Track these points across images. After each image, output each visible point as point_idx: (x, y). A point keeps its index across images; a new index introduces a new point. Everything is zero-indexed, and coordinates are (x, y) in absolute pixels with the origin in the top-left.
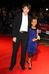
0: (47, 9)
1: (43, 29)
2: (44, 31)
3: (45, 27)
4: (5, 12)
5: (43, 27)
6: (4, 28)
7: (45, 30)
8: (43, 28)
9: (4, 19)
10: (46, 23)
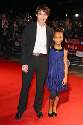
0: (77, 16)
1: (71, 49)
2: (73, 52)
3: (75, 45)
4: (6, 23)
5: (71, 45)
6: (5, 49)
7: (74, 50)
8: (72, 47)
9: (5, 34)
10: (76, 39)
